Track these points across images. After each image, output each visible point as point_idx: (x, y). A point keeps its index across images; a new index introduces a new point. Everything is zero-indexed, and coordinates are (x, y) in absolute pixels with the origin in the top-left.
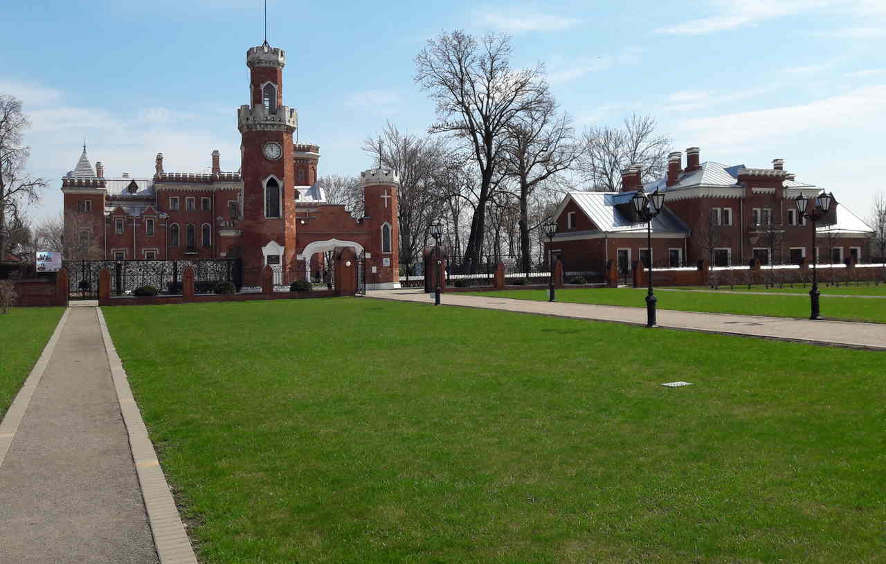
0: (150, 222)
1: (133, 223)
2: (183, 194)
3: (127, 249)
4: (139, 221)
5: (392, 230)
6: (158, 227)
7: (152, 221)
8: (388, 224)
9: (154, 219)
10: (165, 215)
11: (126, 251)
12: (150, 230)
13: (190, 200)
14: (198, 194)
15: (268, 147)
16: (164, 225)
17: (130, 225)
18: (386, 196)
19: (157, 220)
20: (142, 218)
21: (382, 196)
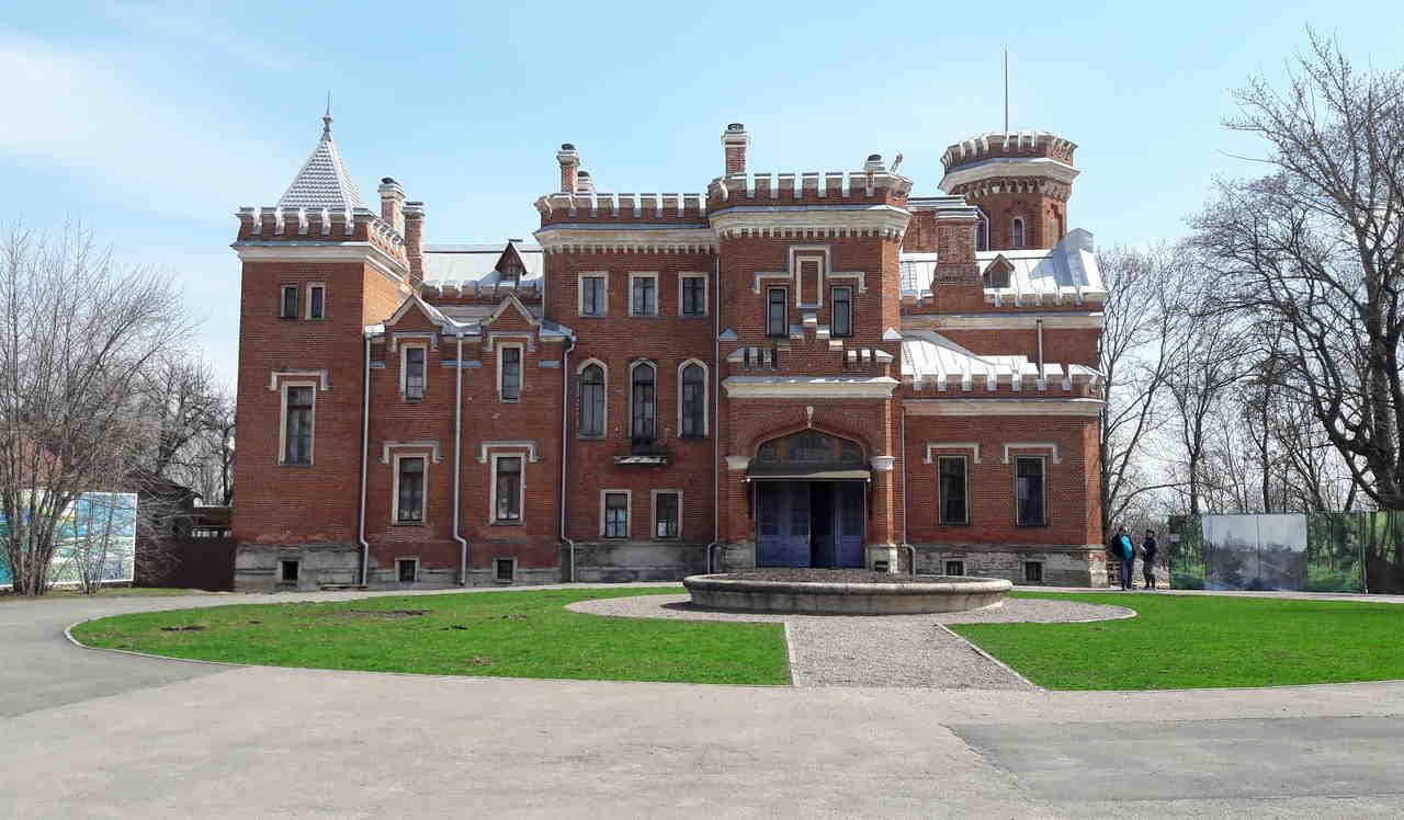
0: (512, 356)
1: (454, 358)
2: (619, 263)
3: (434, 445)
4: (475, 351)
6: (534, 373)
7: (518, 350)
9: (524, 343)
10: (562, 333)
11: (429, 450)
12: (511, 380)
13: (646, 284)
14: (668, 263)
16: (555, 364)
17: (446, 364)
19: (532, 349)
20: (484, 342)
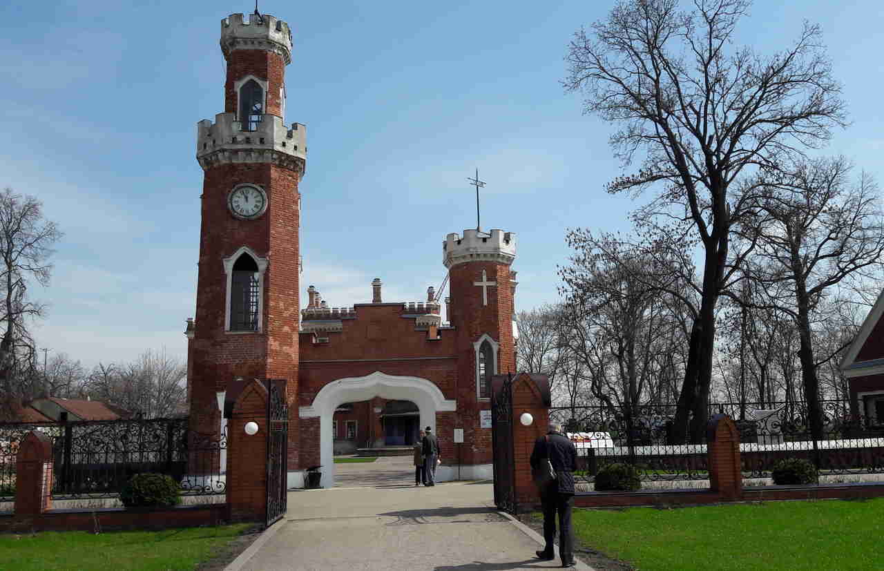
5: (499, 353)
8: (490, 339)
15: (238, 194)
18: (485, 283)
21: (476, 284)
